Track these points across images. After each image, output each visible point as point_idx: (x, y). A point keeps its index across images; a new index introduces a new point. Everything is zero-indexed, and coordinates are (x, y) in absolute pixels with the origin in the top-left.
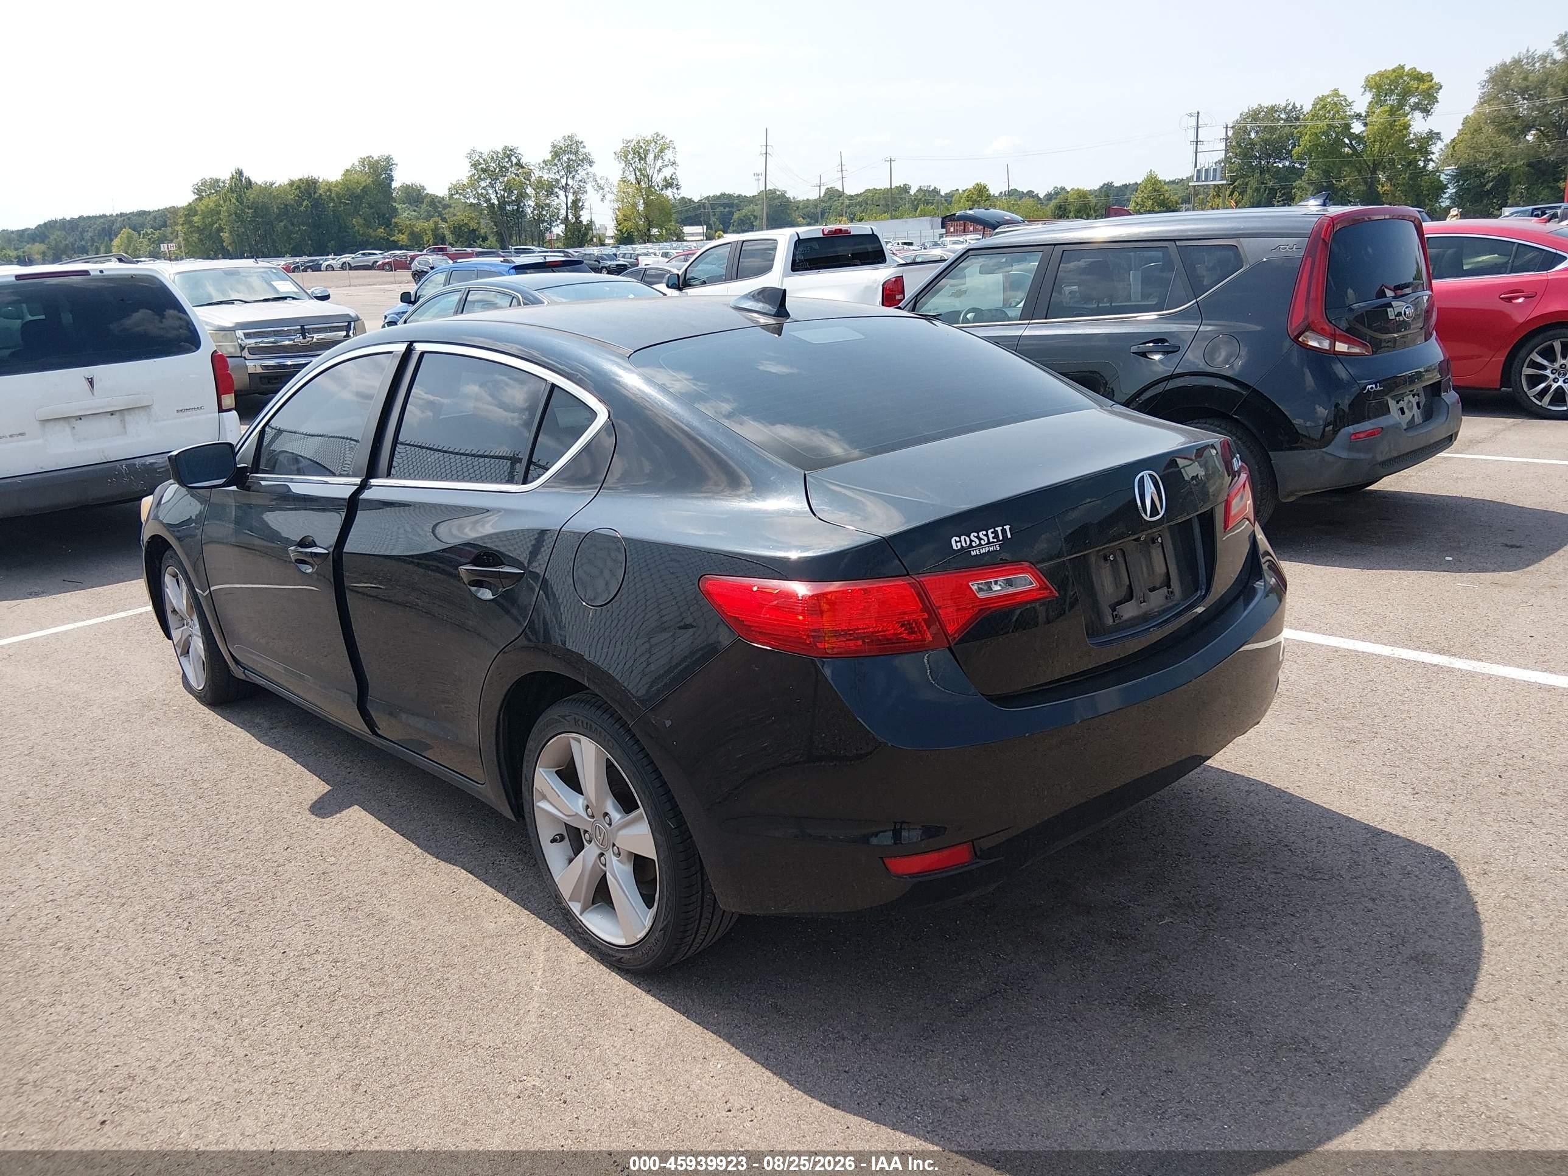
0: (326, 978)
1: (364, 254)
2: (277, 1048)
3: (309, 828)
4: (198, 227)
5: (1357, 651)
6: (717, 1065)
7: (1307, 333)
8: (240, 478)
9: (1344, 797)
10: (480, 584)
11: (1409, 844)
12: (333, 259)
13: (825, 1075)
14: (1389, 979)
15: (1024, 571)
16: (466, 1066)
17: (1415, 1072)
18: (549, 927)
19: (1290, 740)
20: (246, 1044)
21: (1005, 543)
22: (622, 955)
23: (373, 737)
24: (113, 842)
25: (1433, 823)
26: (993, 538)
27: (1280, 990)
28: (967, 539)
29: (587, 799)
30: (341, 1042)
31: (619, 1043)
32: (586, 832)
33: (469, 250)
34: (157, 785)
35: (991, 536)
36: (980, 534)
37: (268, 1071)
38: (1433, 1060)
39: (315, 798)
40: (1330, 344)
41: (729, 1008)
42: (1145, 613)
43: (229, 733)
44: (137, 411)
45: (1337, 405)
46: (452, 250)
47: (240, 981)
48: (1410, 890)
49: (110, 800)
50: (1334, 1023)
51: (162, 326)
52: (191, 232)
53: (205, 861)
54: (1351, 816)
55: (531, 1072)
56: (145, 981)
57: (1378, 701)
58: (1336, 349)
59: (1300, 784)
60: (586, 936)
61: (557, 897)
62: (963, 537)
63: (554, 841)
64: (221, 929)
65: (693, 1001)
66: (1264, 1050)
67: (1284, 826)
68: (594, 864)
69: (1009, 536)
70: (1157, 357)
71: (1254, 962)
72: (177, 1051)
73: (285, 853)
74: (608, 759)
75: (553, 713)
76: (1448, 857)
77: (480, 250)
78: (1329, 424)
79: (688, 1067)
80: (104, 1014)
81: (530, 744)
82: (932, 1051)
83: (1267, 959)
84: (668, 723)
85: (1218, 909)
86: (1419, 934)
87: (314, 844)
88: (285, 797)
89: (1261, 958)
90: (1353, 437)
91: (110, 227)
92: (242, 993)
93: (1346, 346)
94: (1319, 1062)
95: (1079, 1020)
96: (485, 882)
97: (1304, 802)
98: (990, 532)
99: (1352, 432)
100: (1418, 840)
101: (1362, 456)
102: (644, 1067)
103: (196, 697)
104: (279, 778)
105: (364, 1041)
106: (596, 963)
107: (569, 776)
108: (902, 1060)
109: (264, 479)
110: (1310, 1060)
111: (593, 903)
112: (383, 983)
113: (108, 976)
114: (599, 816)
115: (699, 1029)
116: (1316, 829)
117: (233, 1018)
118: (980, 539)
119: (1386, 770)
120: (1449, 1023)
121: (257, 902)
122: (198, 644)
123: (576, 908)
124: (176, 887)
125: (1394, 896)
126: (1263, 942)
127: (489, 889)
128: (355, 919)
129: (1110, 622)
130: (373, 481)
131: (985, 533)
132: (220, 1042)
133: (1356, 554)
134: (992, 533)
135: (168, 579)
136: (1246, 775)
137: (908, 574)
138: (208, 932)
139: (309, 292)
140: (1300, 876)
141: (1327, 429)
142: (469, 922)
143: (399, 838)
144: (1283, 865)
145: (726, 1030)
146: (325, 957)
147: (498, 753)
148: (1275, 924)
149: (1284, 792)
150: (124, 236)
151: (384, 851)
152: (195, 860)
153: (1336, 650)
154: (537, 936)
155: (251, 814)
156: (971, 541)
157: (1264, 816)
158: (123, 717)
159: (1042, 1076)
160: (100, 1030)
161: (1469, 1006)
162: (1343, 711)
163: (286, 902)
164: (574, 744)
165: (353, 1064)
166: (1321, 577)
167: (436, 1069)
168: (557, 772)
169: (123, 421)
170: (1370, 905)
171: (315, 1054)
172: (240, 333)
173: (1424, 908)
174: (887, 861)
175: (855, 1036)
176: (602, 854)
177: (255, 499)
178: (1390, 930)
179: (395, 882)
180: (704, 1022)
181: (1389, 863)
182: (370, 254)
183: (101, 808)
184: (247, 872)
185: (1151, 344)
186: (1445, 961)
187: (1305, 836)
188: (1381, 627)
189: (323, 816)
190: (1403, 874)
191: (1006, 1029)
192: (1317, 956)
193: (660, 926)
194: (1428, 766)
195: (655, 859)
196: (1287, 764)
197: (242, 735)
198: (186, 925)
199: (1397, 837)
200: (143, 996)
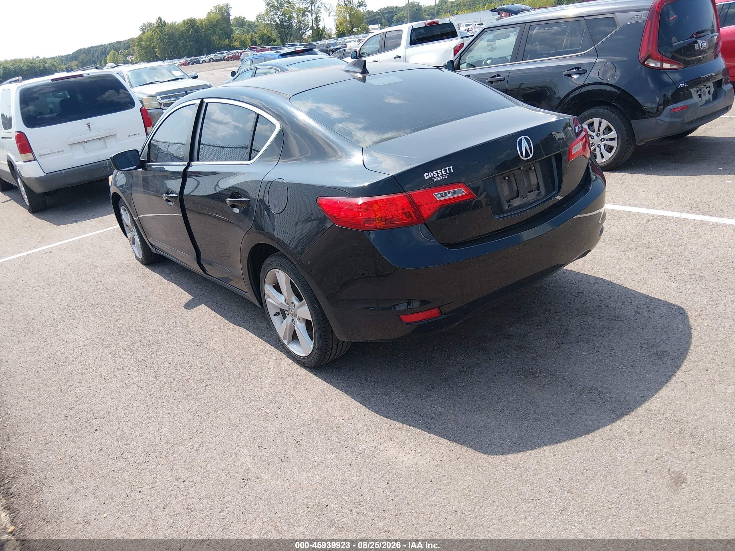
0: (186, 373)
1: (219, 54)
2: (164, 400)
3: (183, 314)
4: (144, 47)
5: (664, 216)
6: (339, 402)
7: (649, 60)
8: (142, 165)
9: (640, 284)
10: (234, 206)
11: (666, 304)
12: (205, 57)
13: (384, 405)
14: (641, 363)
15: (460, 187)
16: (239, 405)
17: (644, 401)
18: (278, 350)
19: (621, 259)
20: (153, 399)
21: (450, 174)
22: (304, 361)
23: (205, 275)
24: (104, 323)
25: (680, 294)
26: (444, 172)
27: (589, 368)
28: (432, 174)
29: (285, 297)
30: (190, 397)
31: (301, 395)
32: (286, 310)
33: (267, 47)
34: (123, 299)
35: (443, 172)
36: (438, 171)
37: (160, 409)
38: (654, 396)
39: (186, 302)
40: (661, 65)
41: (348, 380)
42: (525, 203)
43: (153, 276)
44: (111, 137)
45: (665, 95)
46: (259, 48)
47: (152, 375)
48: (661, 324)
49: (103, 306)
50: (611, 381)
51: (119, 97)
52: (141, 50)
53: (140, 329)
54: (641, 292)
55: (265, 406)
56: (114, 377)
57: (668, 239)
58: (664, 67)
59: (620, 279)
60: (291, 353)
61: (279, 337)
62: (430, 173)
63: (275, 315)
64: (145, 355)
65: (333, 378)
66: (576, 393)
67: (608, 298)
68: (290, 324)
69: (452, 171)
70: (575, 76)
71: (580, 357)
72: (126, 403)
73: (173, 324)
74: (290, 280)
75: (268, 261)
76: (683, 309)
77: (272, 46)
78: (661, 105)
79: (328, 403)
80: (98, 390)
81: (261, 275)
82: (430, 395)
83: (586, 355)
84: (309, 262)
85: (568, 335)
86: (661, 343)
87: (185, 321)
88: (174, 302)
89: (583, 355)
90: (672, 111)
91: (105, 50)
92: (152, 380)
93: (669, 65)
94: (601, 398)
95: (496, 382)
96: (253, 333)
97: (620, 286)
98: (443, 170)
99: (672, 108)
100: (671, 302)
101: (677, 120)
102: (310, 404)
103: (140, 262)
104: (172, 294)
105: (199, 397)
106: (295, 364)
107: (277, 288)
108: (417, 399)
109: (153, 165)
110: (597, 397)
111: (293, 340)
112: (209, 374)
113: (100, 375)
114: (290, 304)
115: (334, 389)
116: (623, 299)
117: (148, 389)
118: (438, 173)
119: (663, 271)
120: (665, 381)
121: (160, 344)
122: (137, 239)
123: (286, 342)
124: (128, 340)
125: (652, 327)
126: (586, 348)
127: (254, 336)
128: (199, 349)
129: (507, 208)
130: (193, 163)
131: (440, 170)
132: (143, 399)
133: (675, 169)
134: (444, 170)
135: (122, 211)
136: (595, 276)
137: (404, 192)
138: (140, 357)
139: (189, 75)
140: (610, 320)
141: (660, 107)
142: (245, 349)
143: (219, 317)
144: (603, 315)
145: (345, 389)
146: (186, 365)
147: (250, 279)
148: (593, 340)
149: (612, 282)
150: (112, 54)
151: (213, 322)
152: (137, 328)
153: (653, 216)
154: (272, 354)
155: (160, 309)
156: (434, 175)
157: (599, 294)
158: (110, 271)
159: (476, 404)
160: (96, 396)
161: (677, 374)
162: (650, 244)
163: (172, 344)
164: (277, 273)
165: (194, 405)
166: (655, 181)
167: (227, 406)
168: (273, 286)
169: (105, 142)
170: (641, 331)
171: (180, 402)
172: (159, 97)
173: (666, 332)
174: (401, 316)
175: (399, 390)
176: (293, 320)
177: (149, 174)
178: (647, 341)
179: (216, 334)
180: (337, 386)
181: (654, 312)
182: (222, 53)
183: (99, 309)
184: (157, 332)
185: (574, 70)
186: (670, 355)
187: (617, 302)
188: (678, 204)
189: (190, 309)
190: (660, 317)
191: (463, 386)
192: (610, 353)
193: (316, 348)
194: (685, 268)
195: (311, 320)
196: (616, 270)
197: (158, 277)
198: (132, 354)
199: (661, 300)
200: (113, 382)
